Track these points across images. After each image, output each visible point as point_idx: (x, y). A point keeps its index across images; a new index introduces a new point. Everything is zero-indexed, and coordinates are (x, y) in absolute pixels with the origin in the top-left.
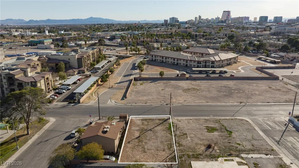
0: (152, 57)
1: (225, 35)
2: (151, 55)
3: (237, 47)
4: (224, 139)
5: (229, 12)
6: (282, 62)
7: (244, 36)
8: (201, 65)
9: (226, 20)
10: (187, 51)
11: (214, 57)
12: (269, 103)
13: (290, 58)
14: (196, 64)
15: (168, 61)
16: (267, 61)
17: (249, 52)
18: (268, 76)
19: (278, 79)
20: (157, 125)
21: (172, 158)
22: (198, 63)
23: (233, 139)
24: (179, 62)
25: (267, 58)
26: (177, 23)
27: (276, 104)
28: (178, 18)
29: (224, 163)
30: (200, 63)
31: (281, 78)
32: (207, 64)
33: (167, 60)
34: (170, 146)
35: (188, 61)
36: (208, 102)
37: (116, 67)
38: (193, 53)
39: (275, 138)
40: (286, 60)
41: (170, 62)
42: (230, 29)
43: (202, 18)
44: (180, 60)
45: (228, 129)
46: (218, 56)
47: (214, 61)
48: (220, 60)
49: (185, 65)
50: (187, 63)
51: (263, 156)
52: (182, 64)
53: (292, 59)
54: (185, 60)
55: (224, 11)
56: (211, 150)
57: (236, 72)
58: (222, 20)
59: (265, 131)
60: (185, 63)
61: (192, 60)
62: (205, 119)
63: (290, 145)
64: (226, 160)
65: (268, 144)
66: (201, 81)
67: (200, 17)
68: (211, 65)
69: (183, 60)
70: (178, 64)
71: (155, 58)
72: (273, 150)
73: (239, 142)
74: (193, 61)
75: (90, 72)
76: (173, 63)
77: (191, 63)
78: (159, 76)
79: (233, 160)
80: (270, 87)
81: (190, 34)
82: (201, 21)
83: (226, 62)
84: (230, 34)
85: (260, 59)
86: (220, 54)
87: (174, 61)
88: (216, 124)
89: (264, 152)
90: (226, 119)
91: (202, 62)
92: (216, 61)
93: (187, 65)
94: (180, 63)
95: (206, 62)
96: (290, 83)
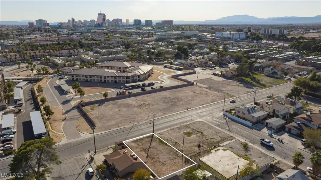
0: (73, 76)
1: (117, 42)
2: (70, 74)
3: (141, 57)
4: (202, 138)
5: (104, 15)
6: (186, 68)
7: (134, 43)
8: (130, 79)
9: (103, 23)
10: (103, 66)
11: (138, 71)
12: (203, 105)
13: (188, 64)
14: (125, 79)
15: (94, 80)
16: (173, 68)
17: (153, 60)
18: (187, 83)
19: (194, 85)
20: (150, 143)
21: (185, 162)
22: (127, 78)
23: (207, 137)
24: (107, 79)
25: (172, 66)
26: (47, 26)
27: (208, 104)
28: (46, 21)
29: (216, 153)
30: (129, 78)
31: (195, 83)
32: (135, 78)
33: (92, 78)
34: (176, 154)
35: (117, 77)
36: (165, 114)
37: (39, 94)
38: (110, 68)
39: (226, 128)
40: (186, 66)
41: (96, 81)
42: (115, 35)
43: (75, 20)
44: (108, 77)
45: (198, 131)
46: (140, 69)
47: (140, 75)
48: (143, 73)
49: (114, 81)
50: (116, 80)
51: (230, 141)
52: (110, 81)
53: (190, 65)
54: (113, 77)
55: (99, 14)
56: (201, 148)
57: (160, 82)
58: (98, 24)
59: (217, 125)
60: (113, 79)
61: (120, 77)
62: (177, 128)
63: (235, 130)
64: (216, 151)
65: (226, 134)
66: (143, 96)
67: (73, 19)
68: (138, 78)
69: (111, 77)
70: (105, 81)
71: (76, 78)
72: (231, 136)
73: (212, 137)
74: (122, 78)
75: (13, 106)
76: (99, 81)
77: (120, 79)
78: (104, 98)
79: (219, 150)
80: (194, 92)
81: (81, 43)
82: (75, 23)
83: (147, 74)
84: (122, 41)
85: (165, 67)
86: (141, 67)
87: (101, 79)
88: (188, 129)
89: (229, 139)
90: (190, 124)
91: (130, 77)
92: (141, 75)
93: (116, 82)
94: (108, 81)
95: (133, 76)
96: (203, 86)
